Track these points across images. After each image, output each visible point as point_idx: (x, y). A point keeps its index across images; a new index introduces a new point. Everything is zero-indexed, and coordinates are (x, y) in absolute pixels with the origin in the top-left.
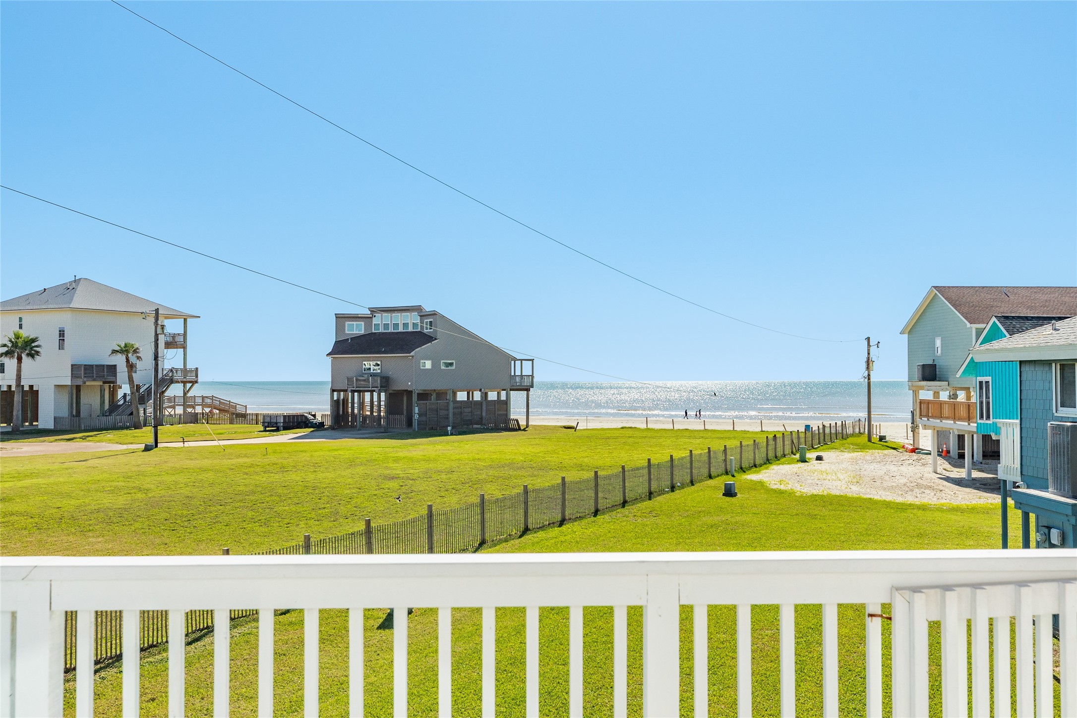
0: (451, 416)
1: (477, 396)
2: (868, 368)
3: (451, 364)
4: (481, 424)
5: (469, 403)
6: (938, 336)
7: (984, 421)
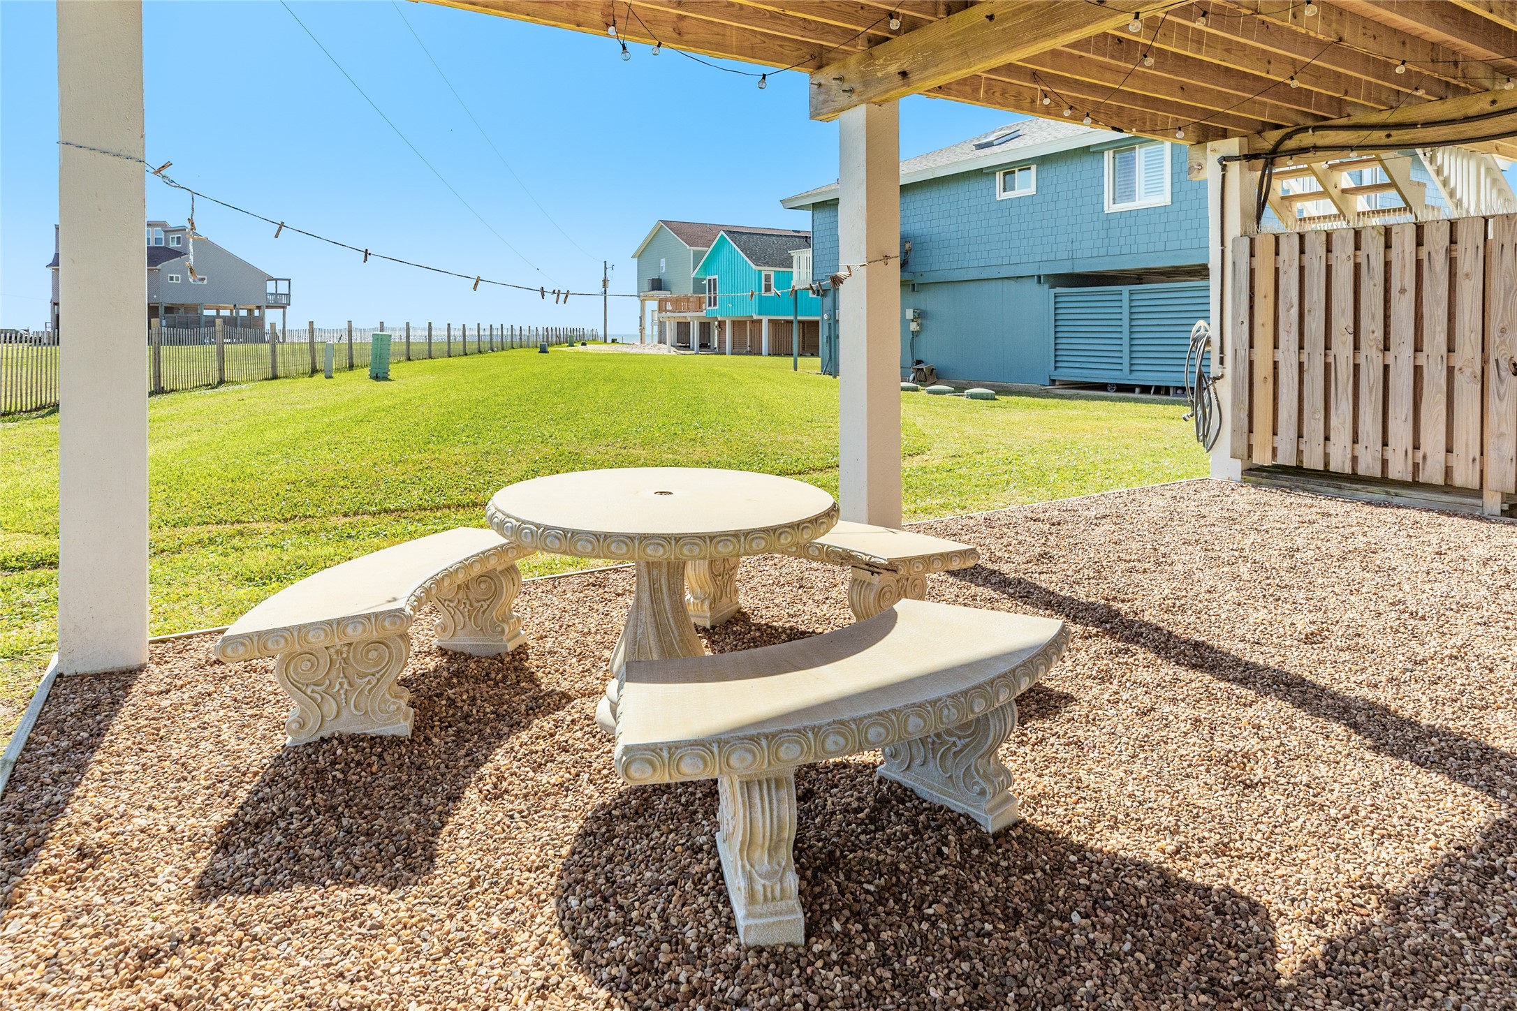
1: (243, 313)
2: (605, 286)
3: (203, 279)
5: (231, 320)
6: (663, 257)
7: (712, 308)
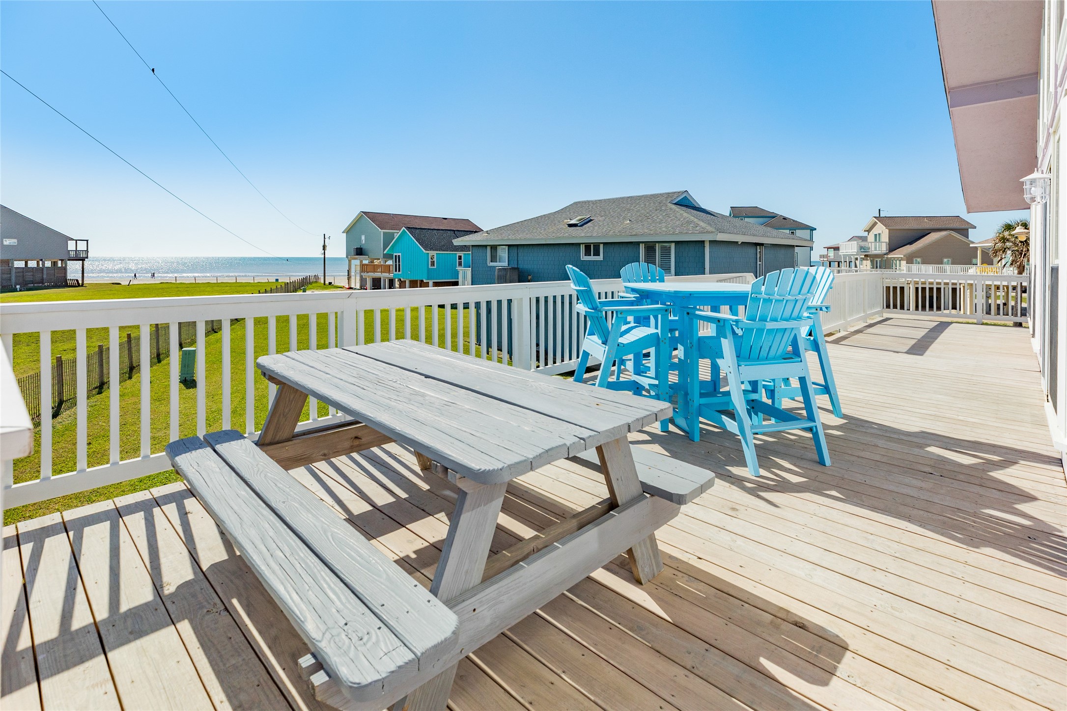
0: (13, 278)
1: (48, 264)
2: (324, 250)
4: (43, 283)
5: (38, 270)
6: (363, 234)
7: (397, 273)
